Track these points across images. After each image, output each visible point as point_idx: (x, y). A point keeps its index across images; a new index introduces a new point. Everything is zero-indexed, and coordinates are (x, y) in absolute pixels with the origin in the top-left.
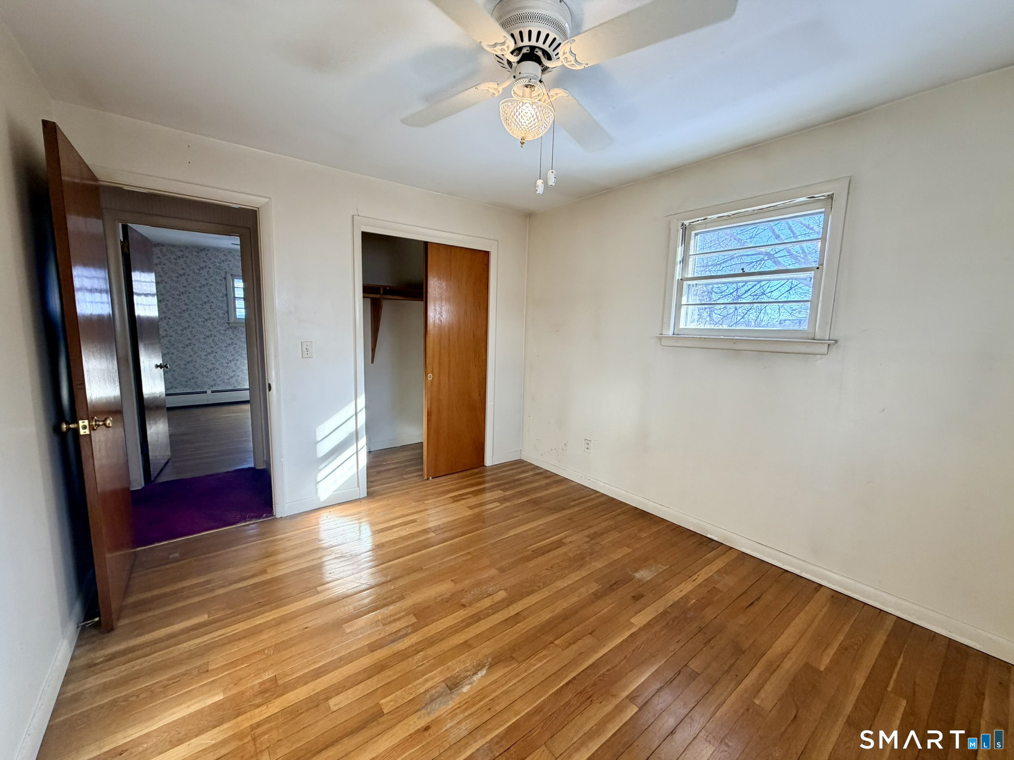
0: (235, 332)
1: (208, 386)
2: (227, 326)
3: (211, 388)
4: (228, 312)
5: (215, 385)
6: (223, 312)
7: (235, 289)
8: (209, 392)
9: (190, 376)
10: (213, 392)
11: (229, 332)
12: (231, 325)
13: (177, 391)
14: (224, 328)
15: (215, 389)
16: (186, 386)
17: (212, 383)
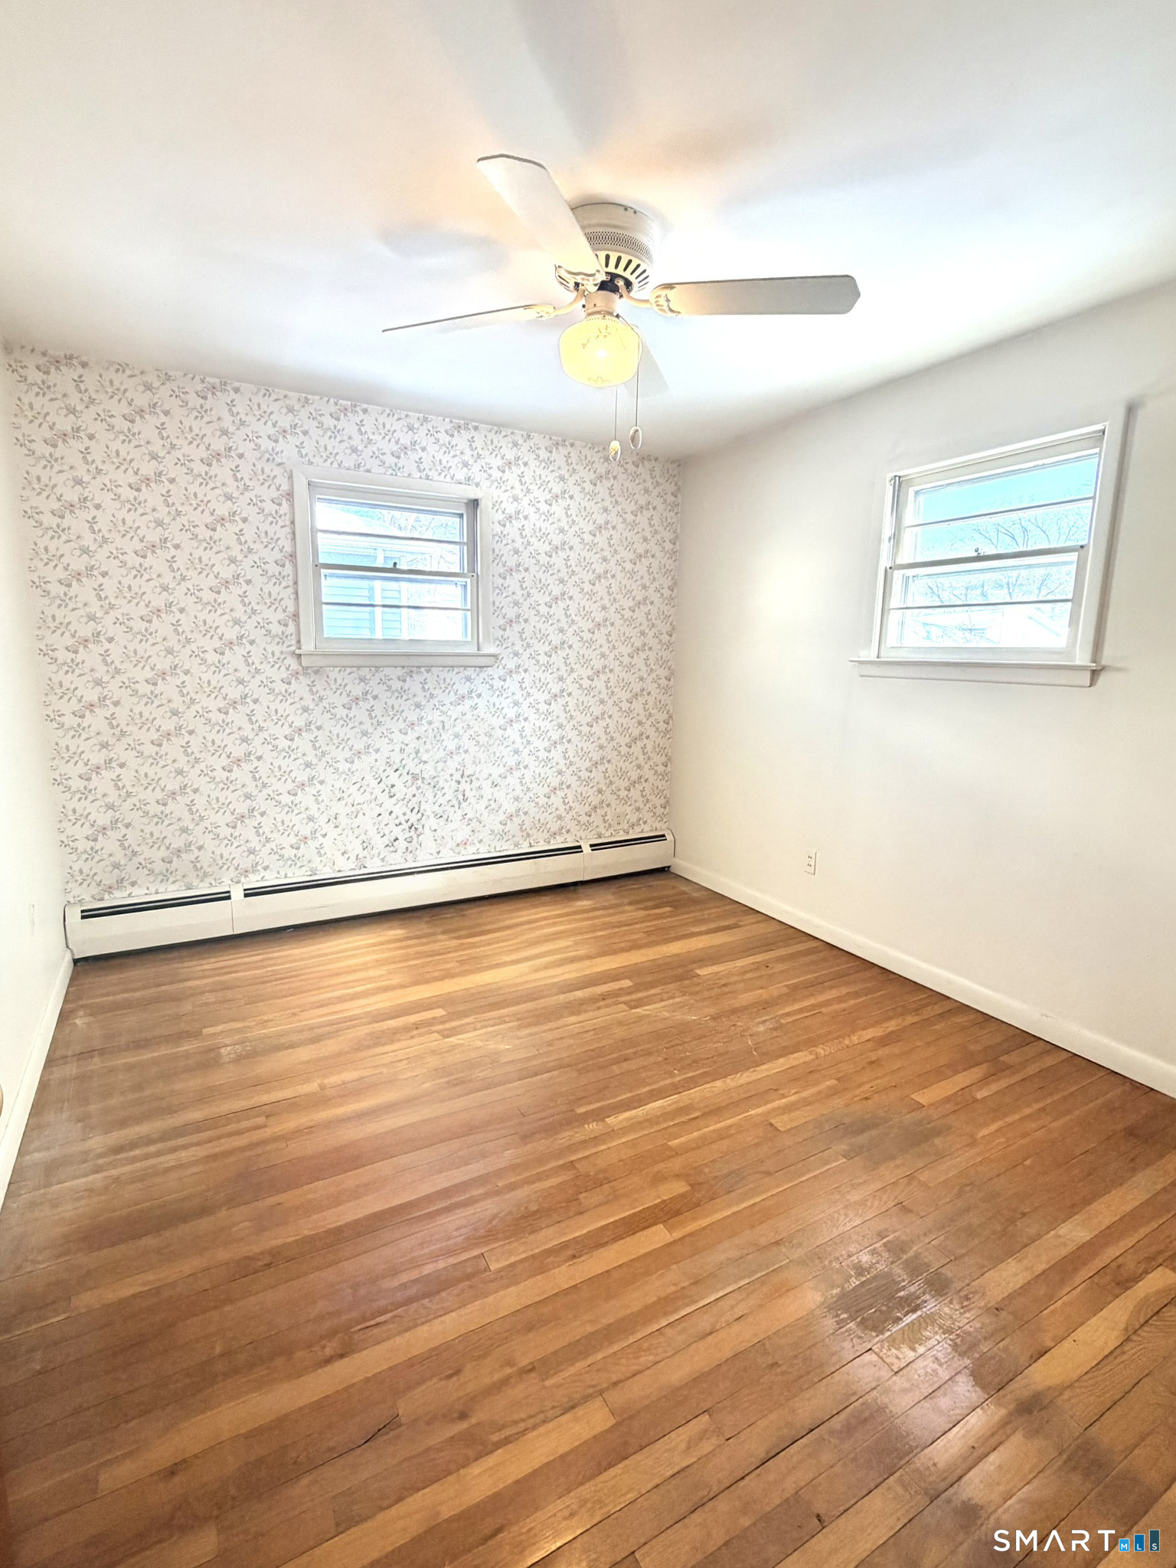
0: (319, 687)
1: (232, 873)
2: (294, 665)
3: (243, 879)
4: (296, 616)
5: (254, 868)
6: (281, 616)
7: (320, 535)
8: (237, 894)
9: (178, 842)
10: (249, 893)
11: (300, 687)
12: (305, 662)
13: (139, 895)
14: (284, 674)
15: (254, 882)
16: (165, 877)
17: (246, 863)
